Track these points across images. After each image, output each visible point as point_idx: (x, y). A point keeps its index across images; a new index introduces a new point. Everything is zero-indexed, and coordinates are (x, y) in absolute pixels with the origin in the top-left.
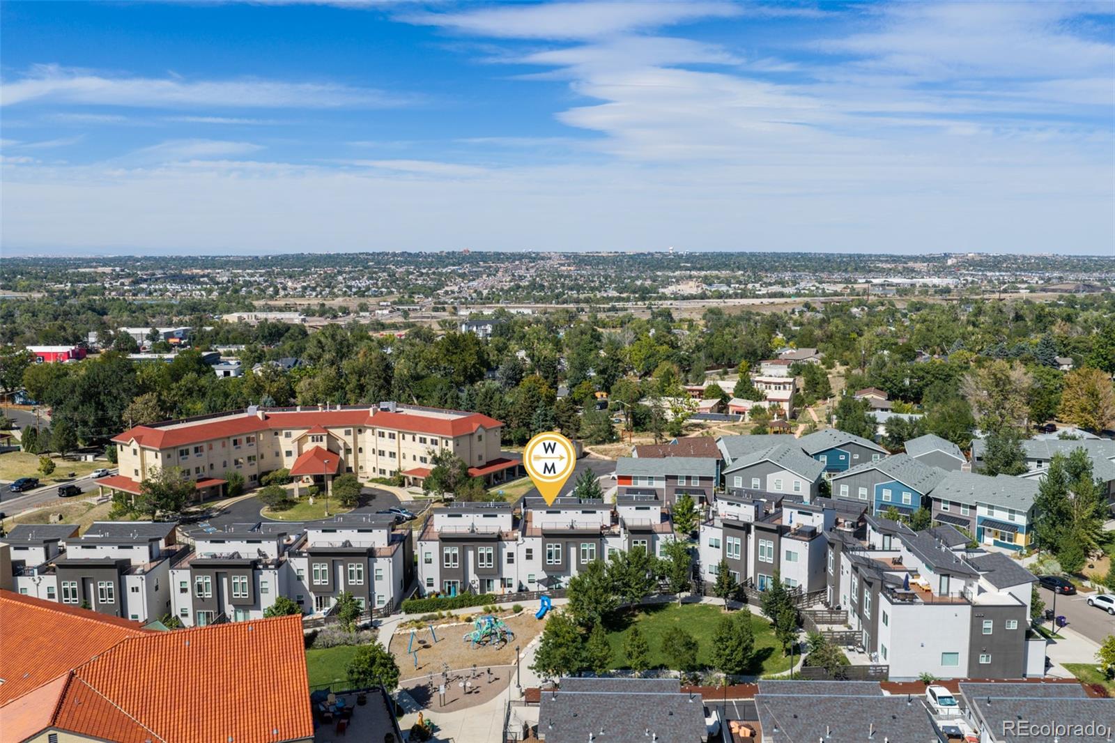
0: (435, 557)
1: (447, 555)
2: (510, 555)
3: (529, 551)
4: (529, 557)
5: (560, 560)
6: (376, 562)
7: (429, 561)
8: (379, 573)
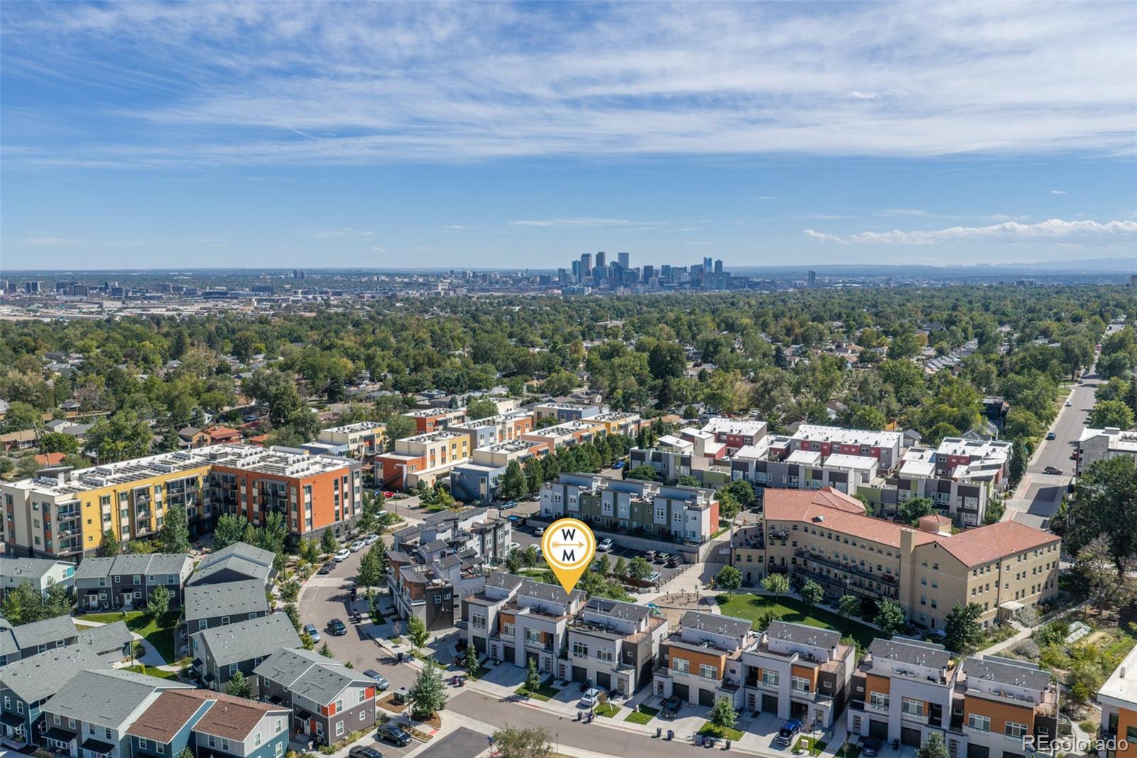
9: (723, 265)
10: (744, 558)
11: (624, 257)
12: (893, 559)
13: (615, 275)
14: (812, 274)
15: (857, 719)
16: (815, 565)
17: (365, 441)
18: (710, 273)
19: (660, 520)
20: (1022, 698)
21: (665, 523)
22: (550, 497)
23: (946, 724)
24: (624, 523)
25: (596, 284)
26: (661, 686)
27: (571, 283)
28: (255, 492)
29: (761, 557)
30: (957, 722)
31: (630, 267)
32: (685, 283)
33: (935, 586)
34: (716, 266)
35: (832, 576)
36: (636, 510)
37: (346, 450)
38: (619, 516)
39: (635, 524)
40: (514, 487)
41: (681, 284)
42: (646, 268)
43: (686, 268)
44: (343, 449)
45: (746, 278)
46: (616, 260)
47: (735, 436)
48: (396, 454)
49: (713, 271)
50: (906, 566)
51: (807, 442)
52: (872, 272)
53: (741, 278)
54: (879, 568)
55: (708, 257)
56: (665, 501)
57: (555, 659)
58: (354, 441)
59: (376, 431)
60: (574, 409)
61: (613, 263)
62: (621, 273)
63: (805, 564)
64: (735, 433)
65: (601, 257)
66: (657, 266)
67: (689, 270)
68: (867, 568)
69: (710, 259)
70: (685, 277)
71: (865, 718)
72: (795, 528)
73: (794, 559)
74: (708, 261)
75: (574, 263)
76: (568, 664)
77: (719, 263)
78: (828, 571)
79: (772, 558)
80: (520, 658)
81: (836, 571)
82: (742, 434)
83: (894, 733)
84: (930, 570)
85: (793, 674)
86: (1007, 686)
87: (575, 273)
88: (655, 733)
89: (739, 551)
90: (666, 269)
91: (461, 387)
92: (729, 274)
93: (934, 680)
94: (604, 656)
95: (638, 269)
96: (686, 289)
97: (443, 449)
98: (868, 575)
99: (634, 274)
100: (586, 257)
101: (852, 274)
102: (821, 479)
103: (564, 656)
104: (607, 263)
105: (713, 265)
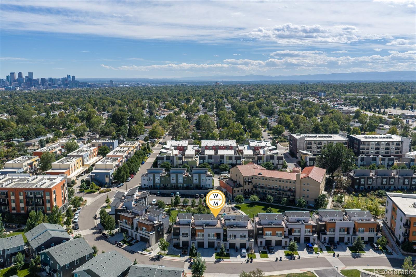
9: (75, 78)
10: (236, 191)
11: (31, 74)
12: (292, 184)
13: (28, 82)
14: (112, 82)
15: (325, 238)
16: (260, 190)
17: (29, 166)
18: (70, 81)
19: (196, 182)
20: (367, 220)
21: (198, 183)
22: (146, 180)
23: (351, 234)
24: (180, 185)
25: (20, 86)
26: (261, 242)
27: (8, 86)
28: (21, 198)
29: (242, 190)
30: (354, 232)
31: (34, 78)
32: (61, 85)
33: (308, 191)
34: (72, 78)
35: (267, 192)
36: (185, 179)
37: (23, 171)
38: (178, 183)
39: (185, 185)
40: (122, 177)
41: (59, 85)
42: (42, 79)
43: (59, 79)
44: (22, 170)
45: (86, 83)
46: (27, 75)
47: (180, 147)
48: (53, 170)
49: (71, 80)
50: (298, 186)
51: (208, 147)
52: (129, 81)
53: (84, 83)
54: (287, 187)
55: (69, 75)
56: (198, 175)
57: (222, 242)
58: (25, 166)
59: (33, 160)
60: (109, 142)
61: (26, 77)
62: (30, 81)
63: (256, 190)
64: (180, 146)
65: (20, 74)
66: (47, 78)
67: (61, 79)
68: (281, 188)
69: (70, 76)
70: (60, 83)
71: (327, 237)
72: (252, 178)
73: (252, 189)
74: (69, 76)
75: (7, 77)
76: (227, 243)
77: (73, 77)
78: (266, 191)
79: (245, 189)
80: (206, 245)
81: (269, 191)
82: (183, 146)
83: (337, 239)
84: (306, 186)
85: (306, 228)
86: (362, 218)
87: (8, 81)
88: (275, 259)
89: (235, 189)
90: (51, 79)
91: (31, 135)
92: (78, 82)
93: (341, 220)
94: (243, 237)
95: (38, 79)
96: (62, 87)
97: (75, 165)
98: (283, 190)
99: (37, 81)
100: (13, 74)
101: (124, 81)
102: (232, 159)
103: (225, 240)
104: (24, 76)
105: (71, 78)
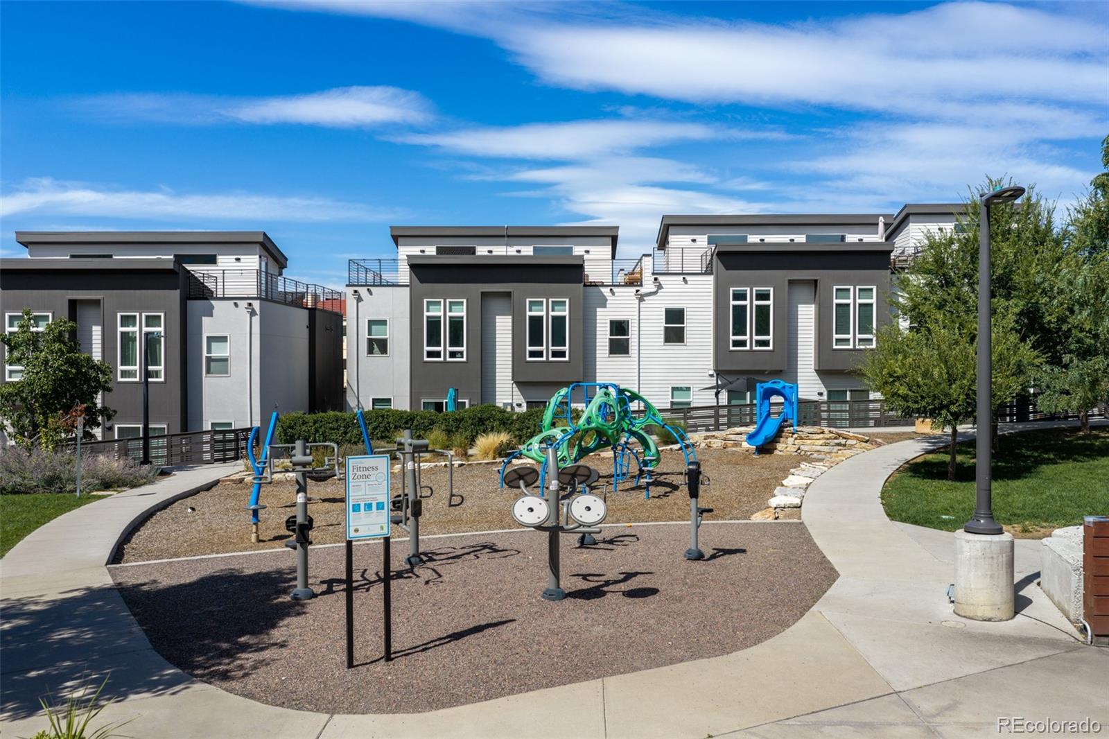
0: (399, 335)
1: (434, 324)
2: (619, 328)
3: (675, 316)
4: (674, 335)
5: (770, 338)
6: (210, 314)
7: (379, 346)
8: (218, 351)
